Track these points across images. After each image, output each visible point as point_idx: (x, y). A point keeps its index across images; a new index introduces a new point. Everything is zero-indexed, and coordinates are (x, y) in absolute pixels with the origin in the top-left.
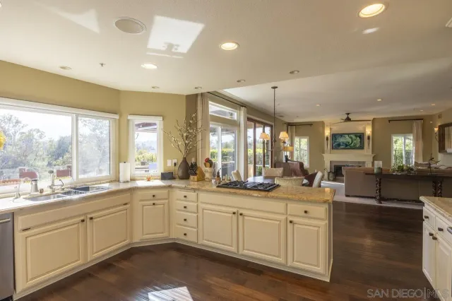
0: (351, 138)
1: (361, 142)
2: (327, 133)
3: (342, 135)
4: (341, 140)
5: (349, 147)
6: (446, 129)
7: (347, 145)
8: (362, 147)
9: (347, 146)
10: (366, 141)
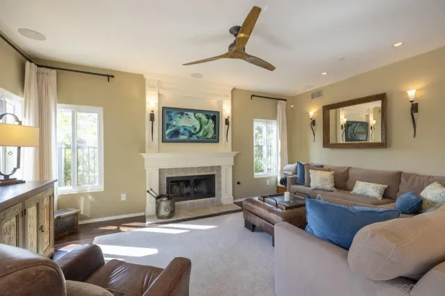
0: (200, 119)
1: (215, 128)
2: (152, 103)
3: (182, 112)
4: (180, 122)
5: (195, 138)
6: (332, 112)
7: (191, 135)
8: (215, 139)
9: (193, 137)
10: (223, 127)
